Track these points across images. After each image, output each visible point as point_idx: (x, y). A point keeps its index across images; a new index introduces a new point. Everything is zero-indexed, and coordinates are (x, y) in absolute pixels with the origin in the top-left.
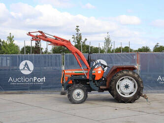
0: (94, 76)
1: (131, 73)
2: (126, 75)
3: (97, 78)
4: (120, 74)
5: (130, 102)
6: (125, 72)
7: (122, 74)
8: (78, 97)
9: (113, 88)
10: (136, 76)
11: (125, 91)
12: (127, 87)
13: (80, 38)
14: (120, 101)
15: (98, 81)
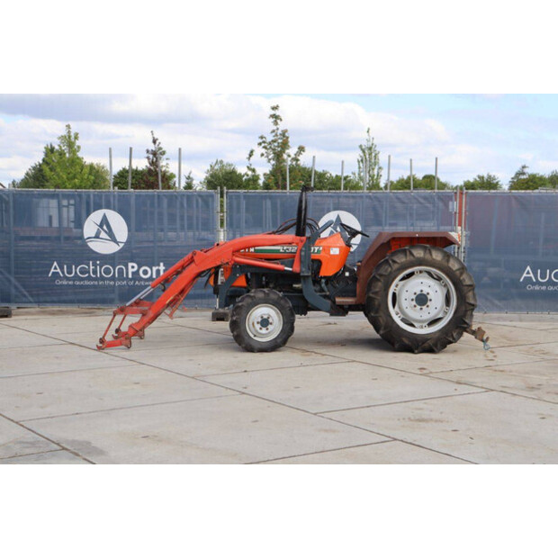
0: (317, 264)
1: (437, 256)
2: (420, 262)
3: (328, 270)
4: (401, 259)
5: (431, 350)
6: (418, 253)
7: (409, 258)
8: (264, 331)
9: (376, 303)
10: (454, 266)
11: (415, 313)
12: (422, 300)
13: (285, 145)
14: (397, 346)
15: (328, 279)
